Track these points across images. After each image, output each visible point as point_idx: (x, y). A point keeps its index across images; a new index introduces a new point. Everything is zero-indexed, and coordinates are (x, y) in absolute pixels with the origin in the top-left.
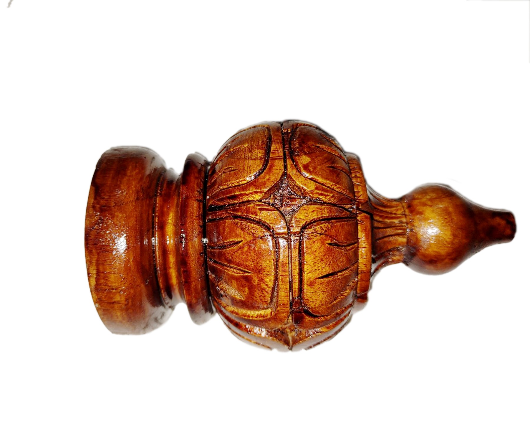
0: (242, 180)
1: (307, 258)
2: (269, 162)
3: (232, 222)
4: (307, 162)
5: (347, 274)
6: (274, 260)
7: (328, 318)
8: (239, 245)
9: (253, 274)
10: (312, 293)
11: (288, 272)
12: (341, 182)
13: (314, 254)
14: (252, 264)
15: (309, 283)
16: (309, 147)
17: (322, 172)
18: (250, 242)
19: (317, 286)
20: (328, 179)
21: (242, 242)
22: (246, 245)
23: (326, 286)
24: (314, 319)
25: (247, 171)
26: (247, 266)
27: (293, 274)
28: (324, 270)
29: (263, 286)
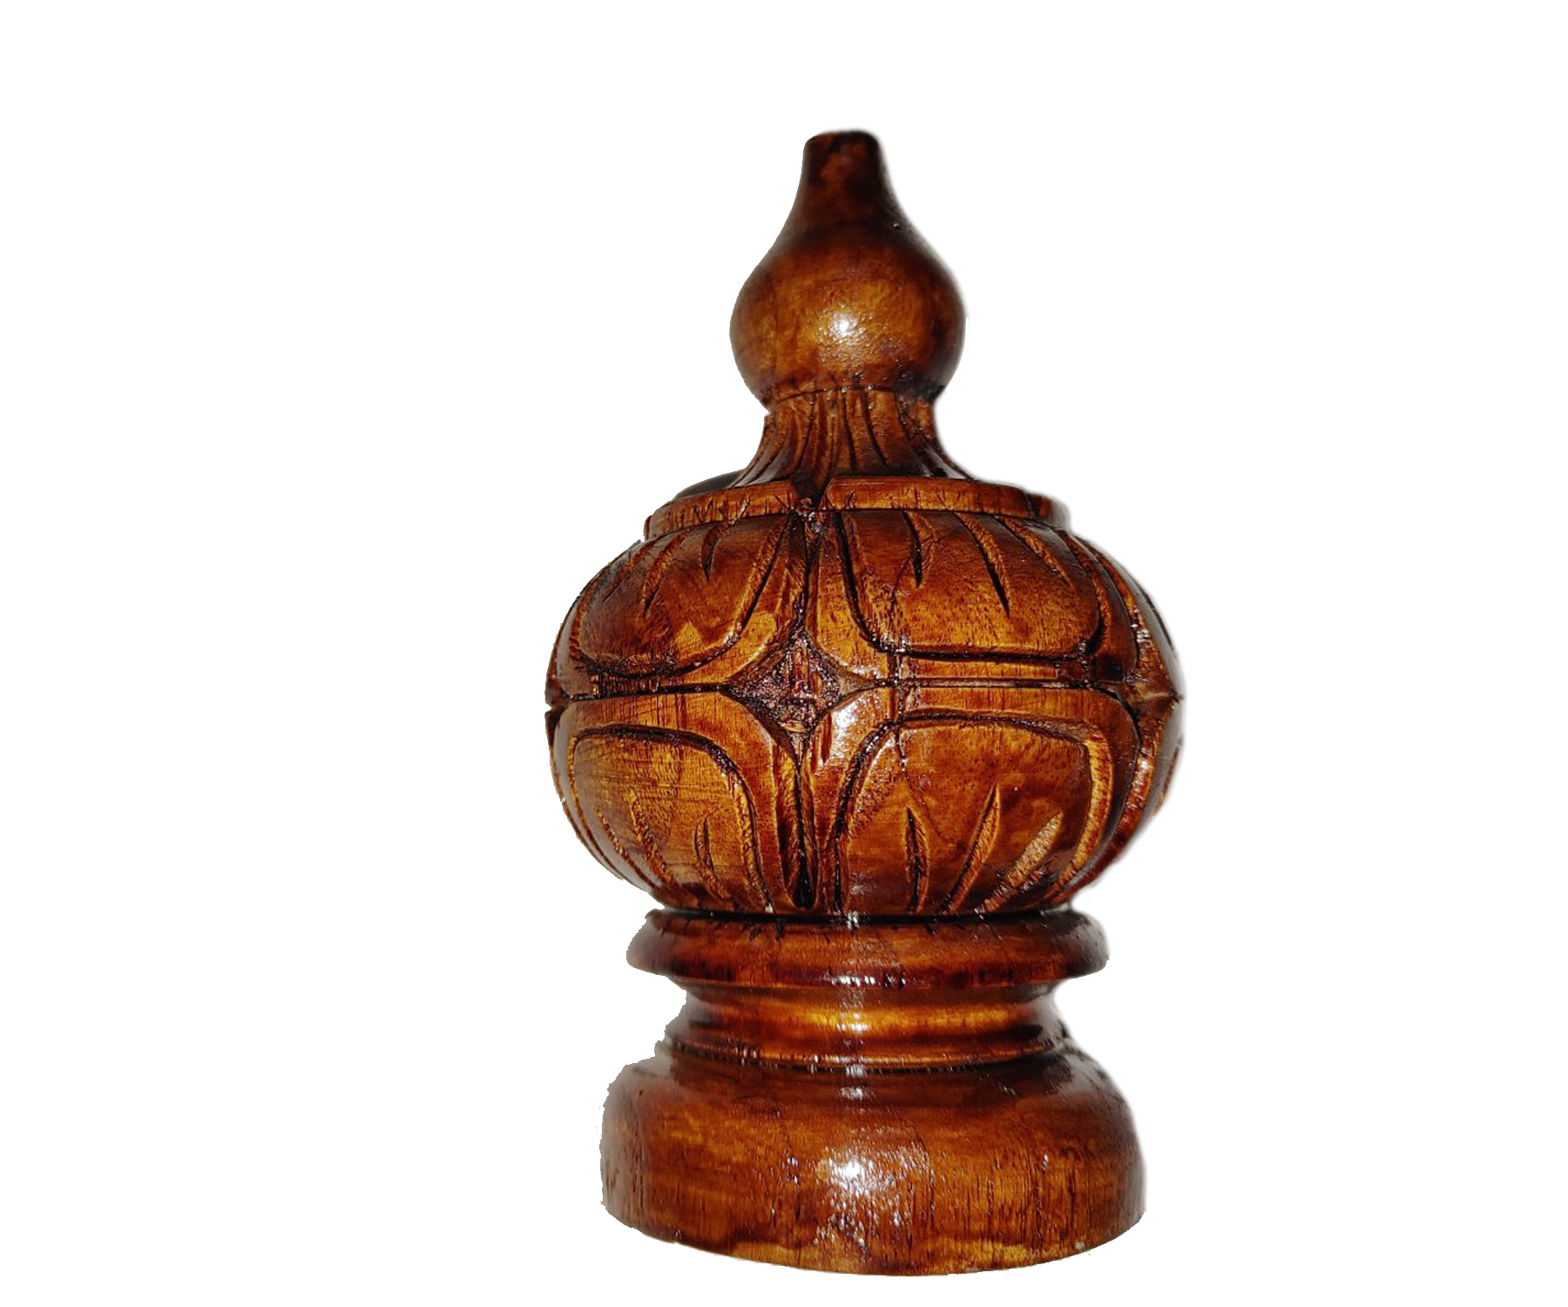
0: (739, 807)
1: (957, 638)
2: (693, 731)
3: (855, 838)
4: (696, 631)
5: (991, 541)
6: (962, 724)
7: (1102, 591)
8: (919, 820)
9: (998, 784)
10: (1044, 629)
11: (994, 690)
12: (747, 547)
13: (946, 620)
14: (973, 786)
15: (1020, 637)
16: (652, 624)
17: (725, 594)
18: (914, 788)
19: (1027, 616)
20: (744, 578)
21: (912, 809)
22: (920, 800)
23: (1024, 594)
24: (1106, 628)
25: (714, 792)
26: (977, 799)
27: (1000, 677)
28: (986, 596)
29: (1028, 758)
